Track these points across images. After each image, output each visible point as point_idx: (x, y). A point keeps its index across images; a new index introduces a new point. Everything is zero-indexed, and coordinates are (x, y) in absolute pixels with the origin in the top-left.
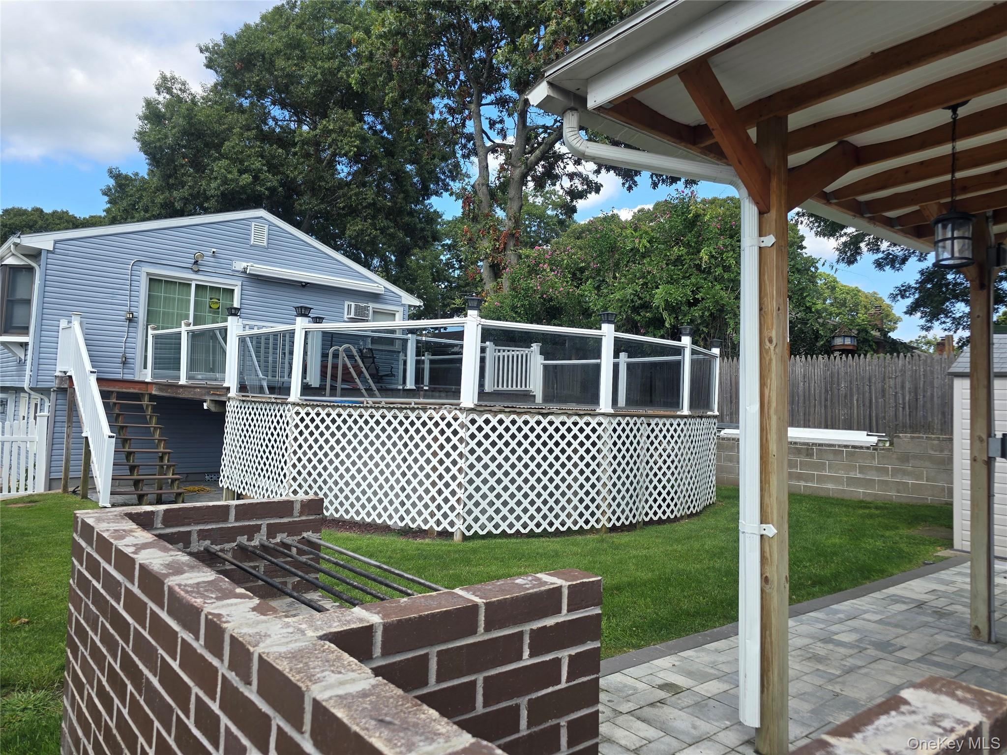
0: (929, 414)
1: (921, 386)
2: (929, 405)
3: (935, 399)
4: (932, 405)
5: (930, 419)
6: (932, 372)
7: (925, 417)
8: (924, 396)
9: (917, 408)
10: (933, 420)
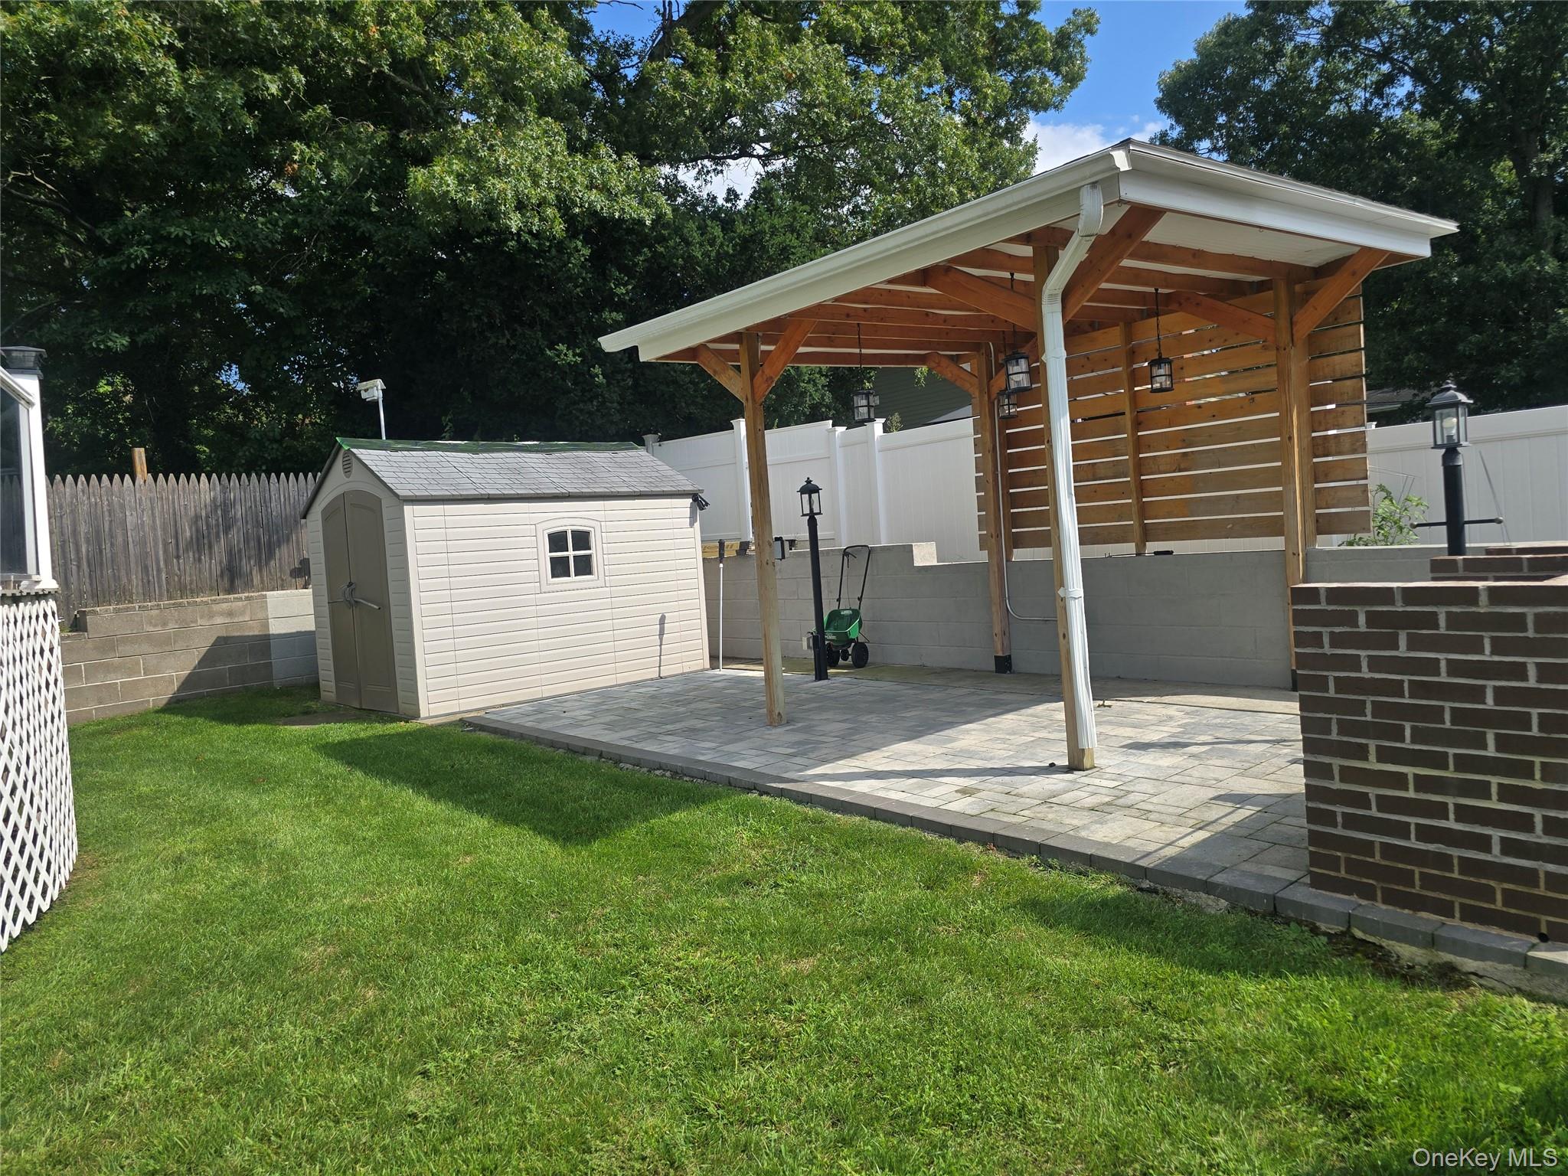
0: (123, 573)
1: (107, 530)
2: (121, 558)
3: (131, 546)
4: (127, 557)
5: (124, 580)
6: (122, 507)
7: (117, 578)
8: (112, 545)
9: (101, 564)
10: (130, 581)
